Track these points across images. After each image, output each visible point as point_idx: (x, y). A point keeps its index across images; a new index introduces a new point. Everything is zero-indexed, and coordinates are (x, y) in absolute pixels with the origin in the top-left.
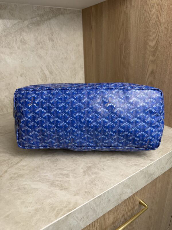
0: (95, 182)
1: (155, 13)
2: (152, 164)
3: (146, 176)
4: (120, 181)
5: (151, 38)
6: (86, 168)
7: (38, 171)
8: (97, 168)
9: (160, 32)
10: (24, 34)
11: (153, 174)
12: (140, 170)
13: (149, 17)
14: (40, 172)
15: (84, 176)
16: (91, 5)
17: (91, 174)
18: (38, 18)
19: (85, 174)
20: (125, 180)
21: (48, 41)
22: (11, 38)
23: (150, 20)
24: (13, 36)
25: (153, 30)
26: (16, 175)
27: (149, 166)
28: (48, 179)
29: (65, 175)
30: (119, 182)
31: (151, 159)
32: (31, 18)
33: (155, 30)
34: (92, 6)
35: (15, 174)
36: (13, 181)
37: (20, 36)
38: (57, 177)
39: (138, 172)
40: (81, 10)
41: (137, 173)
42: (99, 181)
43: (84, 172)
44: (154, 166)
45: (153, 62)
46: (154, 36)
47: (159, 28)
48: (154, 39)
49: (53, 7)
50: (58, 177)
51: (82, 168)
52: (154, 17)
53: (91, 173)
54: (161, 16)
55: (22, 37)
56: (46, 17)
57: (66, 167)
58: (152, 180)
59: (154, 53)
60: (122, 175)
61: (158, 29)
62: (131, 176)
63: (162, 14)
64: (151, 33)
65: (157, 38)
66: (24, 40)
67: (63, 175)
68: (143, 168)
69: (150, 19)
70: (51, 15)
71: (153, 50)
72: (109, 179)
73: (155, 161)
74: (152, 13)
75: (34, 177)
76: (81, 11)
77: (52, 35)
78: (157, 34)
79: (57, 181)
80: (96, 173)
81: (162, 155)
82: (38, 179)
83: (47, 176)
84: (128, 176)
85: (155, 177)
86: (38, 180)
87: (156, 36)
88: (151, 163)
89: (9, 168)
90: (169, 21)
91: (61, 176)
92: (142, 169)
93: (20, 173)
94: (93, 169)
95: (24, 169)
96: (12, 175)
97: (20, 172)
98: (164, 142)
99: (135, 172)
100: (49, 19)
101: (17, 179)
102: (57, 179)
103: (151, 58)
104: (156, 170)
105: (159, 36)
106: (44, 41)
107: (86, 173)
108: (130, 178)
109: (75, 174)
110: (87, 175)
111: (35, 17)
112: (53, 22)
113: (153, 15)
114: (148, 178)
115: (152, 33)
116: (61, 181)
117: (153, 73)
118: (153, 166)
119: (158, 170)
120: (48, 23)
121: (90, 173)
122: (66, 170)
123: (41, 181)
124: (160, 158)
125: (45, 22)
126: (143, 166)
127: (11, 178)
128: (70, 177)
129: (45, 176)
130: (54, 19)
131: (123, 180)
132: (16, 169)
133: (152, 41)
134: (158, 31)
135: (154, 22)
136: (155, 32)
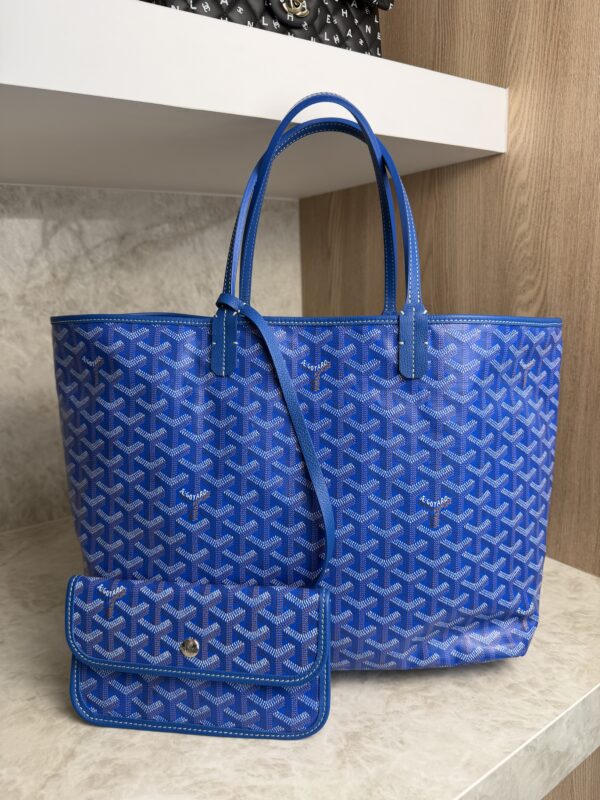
0: (379, 792)
1: (529, 228)
2: (561, 720)
3: (543, 765)
4: (465, 788)
5: (524, 298)
6: (344, 741)
7: (182, 753)
8: (382, 738)
9: (550, 283)
10: (123, 273)
11: (567, 753)
12: (524, 742)
13: (513, 239)
14: (187, 755)
15: (339, 768)
16: (328, 190)
17: (362, 762)
18: (167, 227)
19: (344, 763)
20: (479, 785)
21: (195, 295)
22: (81, 286)
23: (516, 246)
24: (87, 280)
25: (528, 277)
26: (108, 770)
27: (552, 727)
28: (221, 784)
29: (275, 765)
30: (461, 791)
31: (556, 702)
32: (147, 228)
33: (532, 277)
34: (331, 194)
35: (104, 763)
36: (100, 791)
37: (108, 280)
38: (249, 774)
39: (519, 752)
40: (297, 201)
41: (515, 756)
42: (392, 787)
43: (340, 754)
44: (568, 727)
46: (531, 293)
47: (545, 275)
48: (530, 302)
49: (214, 195)
50: (253, 776)
51: (330, 740)
52: (527, 240)
53: (363, 758)
54: (550, 240)
55: (114, 283)
56: (192, 224)
58: (564, 775)
60: (468, 764)
61: (543, 276)
62: (496, 767)
63: (551, 234)
64: (521, 284)
65: (540, 298)
66: (122, 291)
67: (267, 766)
68: (533, 737)
69: (514, 244)
70: (208, 217)
72: (425, 780)
73: (569, 709)
74: (520, 230)
75: (170, 776)
76: (297, 205)
77: (209, 276)
78: (540, 288)
79: (251, 788)
80: (379, 759)
81: (590, 685)
82: (187, 782)
83: (214, 769)
84: (487, 769)
85: (573, 764)
86: (185, 789)
87: (537, 294)
88: (557, 715)
89: (80, 742)
90: (575, 256)
91: (262, 770)
92: (530, 740)
93: (120, 762)
94: (368, 743)
95: (133, 745)
96: (92, 770)
97: (119, 755)
98: (591, 635)
99: (508, 753)
100: (202, 229)
101: (111, 782)
102: (252, 781)
104: (575, 740)
105: (545, 295)
106: (183, 295)
107: (348, 759)
108: (494, 775)
109: (309, 761)
110: (349, 765)
111: (158, 225)
112: (212, 236)
113: (523, 235)
114: (552, 770)
115: (524, 286)
116: (263, 791)
118: (564, 725)
119: (581, 738)
120: (197, 240)
121: (358, 757)
123: (195, 792)
125: (189, 239)
126: (533, 729)
127: (92, 778)
128: (293, 775)
129: (208, 771)
130: (215, 228)
131: (472, 783)
132: (103, 743)
133: (527, 306)
134: (542, 280)
135: (529, 254)
136: (533, 283)
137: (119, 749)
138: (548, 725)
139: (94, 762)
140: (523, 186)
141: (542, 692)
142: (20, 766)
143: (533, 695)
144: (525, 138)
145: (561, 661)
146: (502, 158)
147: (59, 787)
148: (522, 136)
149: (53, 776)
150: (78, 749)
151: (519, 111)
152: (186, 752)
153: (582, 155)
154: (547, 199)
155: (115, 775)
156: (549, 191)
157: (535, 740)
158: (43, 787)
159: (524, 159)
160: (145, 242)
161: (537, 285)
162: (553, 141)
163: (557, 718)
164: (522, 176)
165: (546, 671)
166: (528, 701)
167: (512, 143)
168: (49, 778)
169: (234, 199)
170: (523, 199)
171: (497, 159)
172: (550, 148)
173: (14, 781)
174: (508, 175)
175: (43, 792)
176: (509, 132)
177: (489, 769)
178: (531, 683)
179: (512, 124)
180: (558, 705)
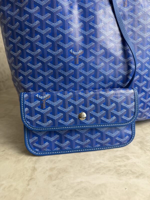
137: (55, 163)
139: (47, 170)
142: (11, 178)
147: (36, 183)
149: (31, 179)
150: (36, 166)
155: (60, 173)
158: (28, 185)
168: (29, 181)
173: (11, 186)
175: (29, 187)
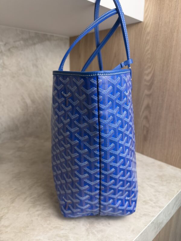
1: (150, 48)
2: (162, 212)
3: (155, 227)
5: (147, 72)
9: (156, 67)
10: (5, 58)
11: (162, 222)
12: (151, 221)
13: (144, 52)
15: (87, 236)
17: (96, 233)
18: (22, 42)
19: (89, 233)
20: (137, 238)
21: (32, 68)
23: (145, 54)
25: (149, 65)
29: (63, 236)
31: (159, 206)
32: (14, 42)
40: (68, 38)
41: (148, 226)
43: (87, 230)
45: (149, 96)
46: (149, 70)
48: (149, 73)
49: (40, 32)
52: (149, 52)
53: (96, 231)
54: (157, 52)
55: (1, 61)
56: (31, 42)
57: (63, 225)
58: (160, 230)
59: (150, 87)
60: (133, 231)
61: (154, 65)
63: (157, 50)
64: (146, 67)
66: (4, 64)
70: (37, 40)
71: (148, 84)
72: (119, 238)
73: (164, 208)
74: (147, 49)
77: (37, 61)
78: (152, 69)
80: (101, 231)
81: (170, 200)
85: (163, 225)
87: (151, 71)
88: (160, 211)
90: (165, 57)
95: (7, 232)
98: (167, 183)
99: (147, 225)
100: (35, 44)
103: (146, 92)
104: (164, 218)
105: (154, 71)
106: (27, 67)
107: (90, 232)
109: (76, 234)
110: (91, 234)
111: (19, 41)
112: (38, 47)
113: (148, 50)
114: (157, 229)
117: (148, 107)
118: (162, 214)
119: (166, 217)
120: (33, 48)
121: (94, 231)
122: (63, 229)
124: (168, 204)
125: (30, 47)
126: (153, 216)
128: (70, 240)
130: (39, 44)
131: (135, 237)
133: (148, 75)
135: (149, 57)
136: (150, 67)
138: (158, 215)
140: (148, 33)
141: (154, 203)
143: (152, 204)
144: (150, 17)
145: (159, 192)
146: (142, 23)
148: (149, 15)
151: (148, 7)
152: (28, 233)
153: (169, 22)
154: (157, 38)
156: (157, 35)
157: (154, 220)
159: (149, 24)
160: (13, 47)
161: (151, 68)
162: (160, 18)
163: (160, 212)
164: (148, 30)
165: (155, 195)
166: (150, 206)
167: (145, 18)
169: (47, 35)
170: (148, 38)
171: (140, 24)
172: (158, 20)
174: (143, 29)
176: (145, 14)
177: (140, 232)
178: (151, 200)
179: (146, 11)
180: (160, 207)
